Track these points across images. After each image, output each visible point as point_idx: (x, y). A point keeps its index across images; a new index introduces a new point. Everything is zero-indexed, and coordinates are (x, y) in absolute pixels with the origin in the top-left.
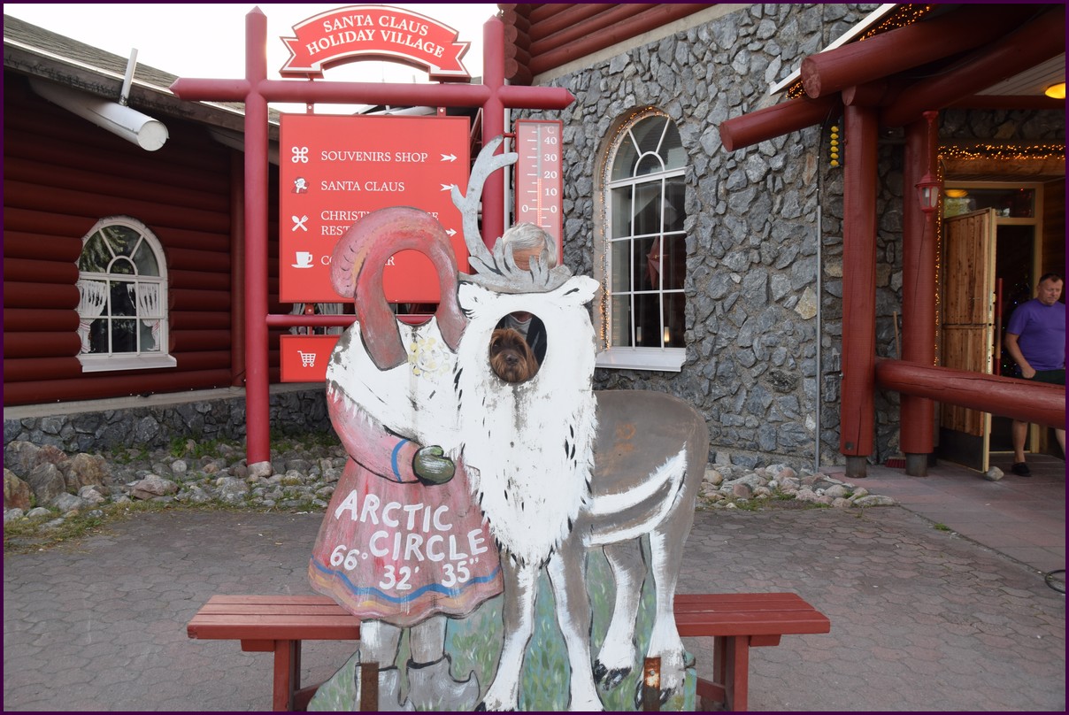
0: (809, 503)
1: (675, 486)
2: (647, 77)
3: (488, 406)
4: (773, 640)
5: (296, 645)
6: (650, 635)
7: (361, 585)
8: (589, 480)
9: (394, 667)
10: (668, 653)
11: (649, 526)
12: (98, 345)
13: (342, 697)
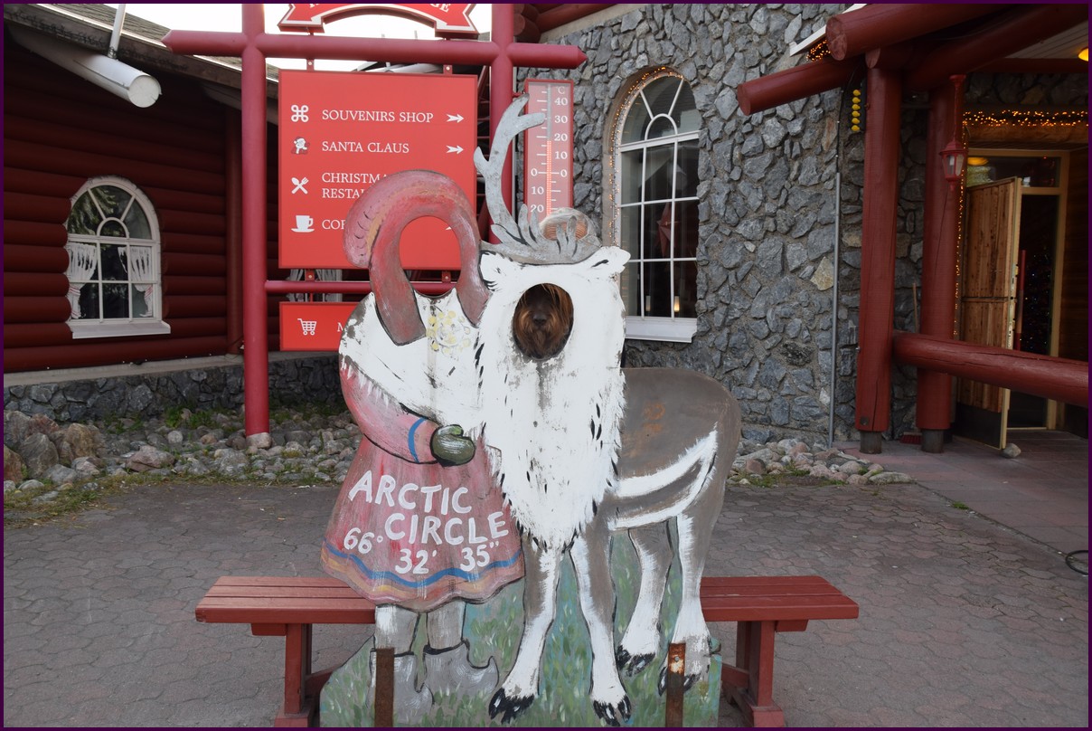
0: (823, 480)
1: (705, 469)
2: (660, 35)
3: (511, 384)
4: (799, 625)
5: (307, 629)
6: (675, 621)
7: (376, 569)
8: (616, 462)
9: (410, 653)
10: (693, 639)
11: (677, 510)
12: (89, 311)
13: (356, 683)
